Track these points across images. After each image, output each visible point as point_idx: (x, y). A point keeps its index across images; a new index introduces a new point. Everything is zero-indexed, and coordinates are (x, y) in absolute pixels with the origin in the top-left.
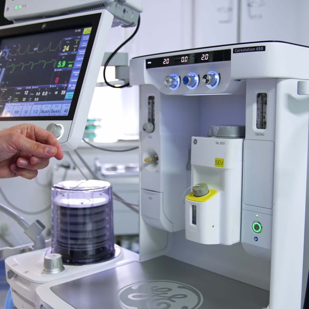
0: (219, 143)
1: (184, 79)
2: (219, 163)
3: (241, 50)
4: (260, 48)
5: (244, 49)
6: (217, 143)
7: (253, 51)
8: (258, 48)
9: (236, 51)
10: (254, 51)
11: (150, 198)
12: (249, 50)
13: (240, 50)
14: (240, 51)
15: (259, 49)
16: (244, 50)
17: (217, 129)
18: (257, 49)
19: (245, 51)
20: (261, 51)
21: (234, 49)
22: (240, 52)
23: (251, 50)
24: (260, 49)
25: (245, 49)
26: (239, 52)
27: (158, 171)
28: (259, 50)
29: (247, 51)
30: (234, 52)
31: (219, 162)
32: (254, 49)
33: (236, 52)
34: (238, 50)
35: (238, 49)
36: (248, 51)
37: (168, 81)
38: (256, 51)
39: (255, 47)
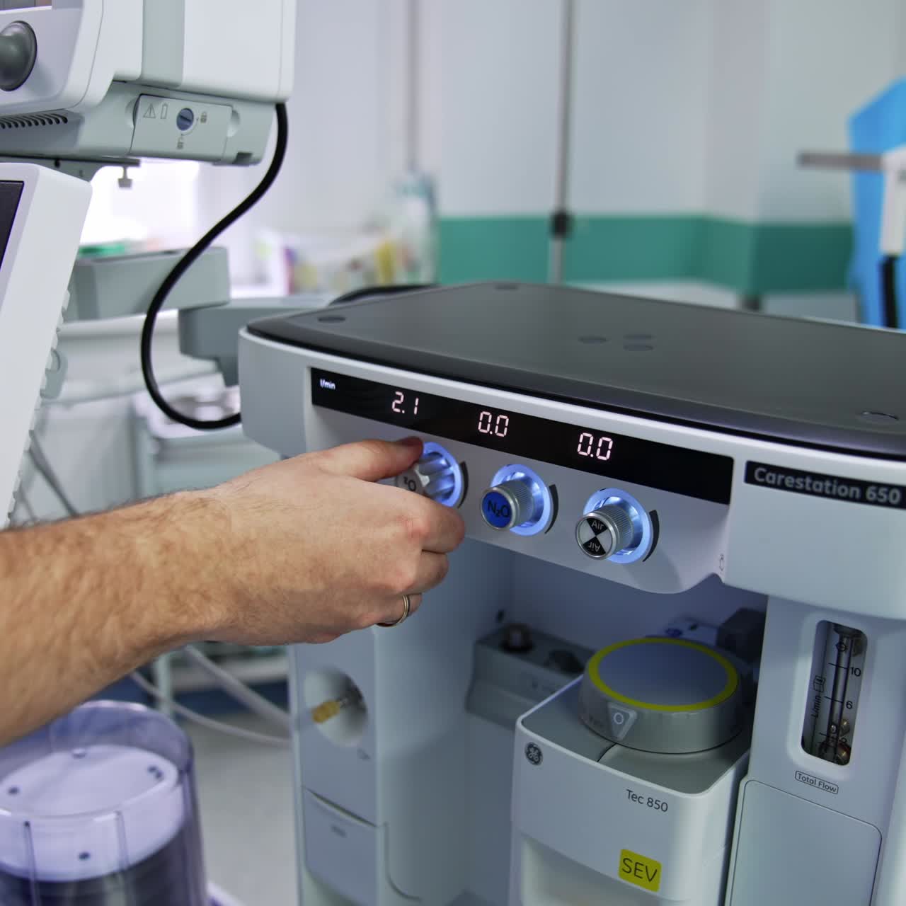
0: (641, 800)
1: (490, 503)
2: (636, 869)
3: (789, 481)
4: (888, 493)
5: (804, 477)
6: (634, 797)
7: (847, 499)
8: (877, 491)
9: (762, 475)
10: (854, 500)
11: (338, 831)
12: (831, 488)
13: (781, 477)
14: (783, 480)
15: (882, 497)
16: (804, 483)
17: (626, 716)
18: (871, 496)
19: (808, 488)
20: (888, 504)
21: (751, 466)
22: (783, 487)
23: (838, 489)
24: (885, 496)
25: (808, 480)
26: (775, 486)
27: (365, 756)
28: (881, 500)
29: (815, 490)
30: (750, 479)
31: (639, 867)
32: (855, 492)
33: (762, 480)
34: (774, 476)
35: (768, 471)
36: (823, 494)
37: (412, 481)
38: (863, 500)
39: (863, 485)
